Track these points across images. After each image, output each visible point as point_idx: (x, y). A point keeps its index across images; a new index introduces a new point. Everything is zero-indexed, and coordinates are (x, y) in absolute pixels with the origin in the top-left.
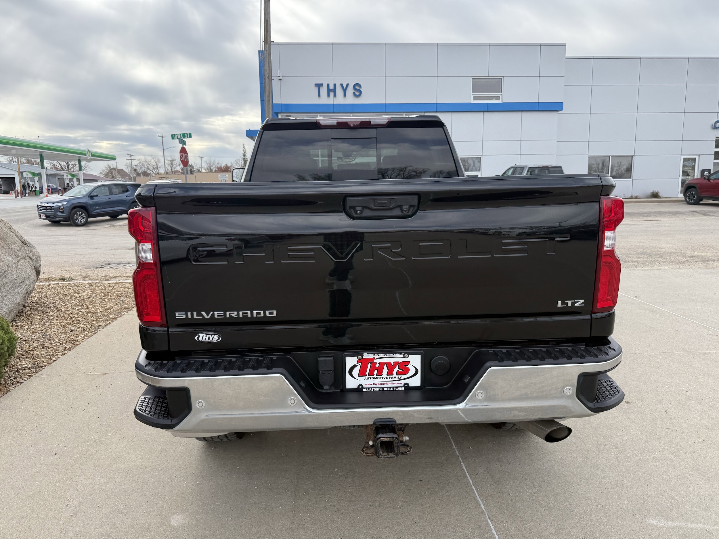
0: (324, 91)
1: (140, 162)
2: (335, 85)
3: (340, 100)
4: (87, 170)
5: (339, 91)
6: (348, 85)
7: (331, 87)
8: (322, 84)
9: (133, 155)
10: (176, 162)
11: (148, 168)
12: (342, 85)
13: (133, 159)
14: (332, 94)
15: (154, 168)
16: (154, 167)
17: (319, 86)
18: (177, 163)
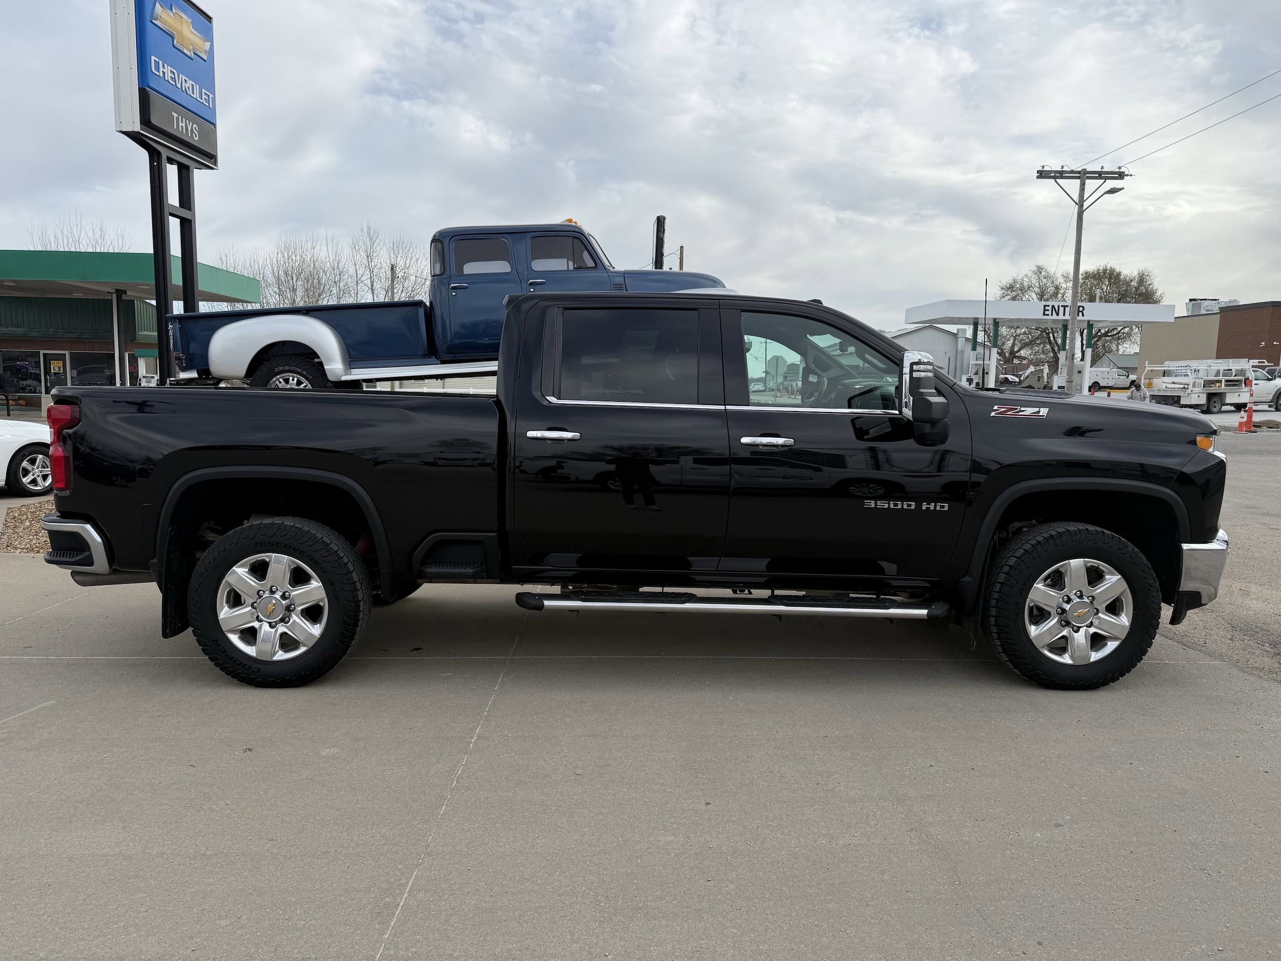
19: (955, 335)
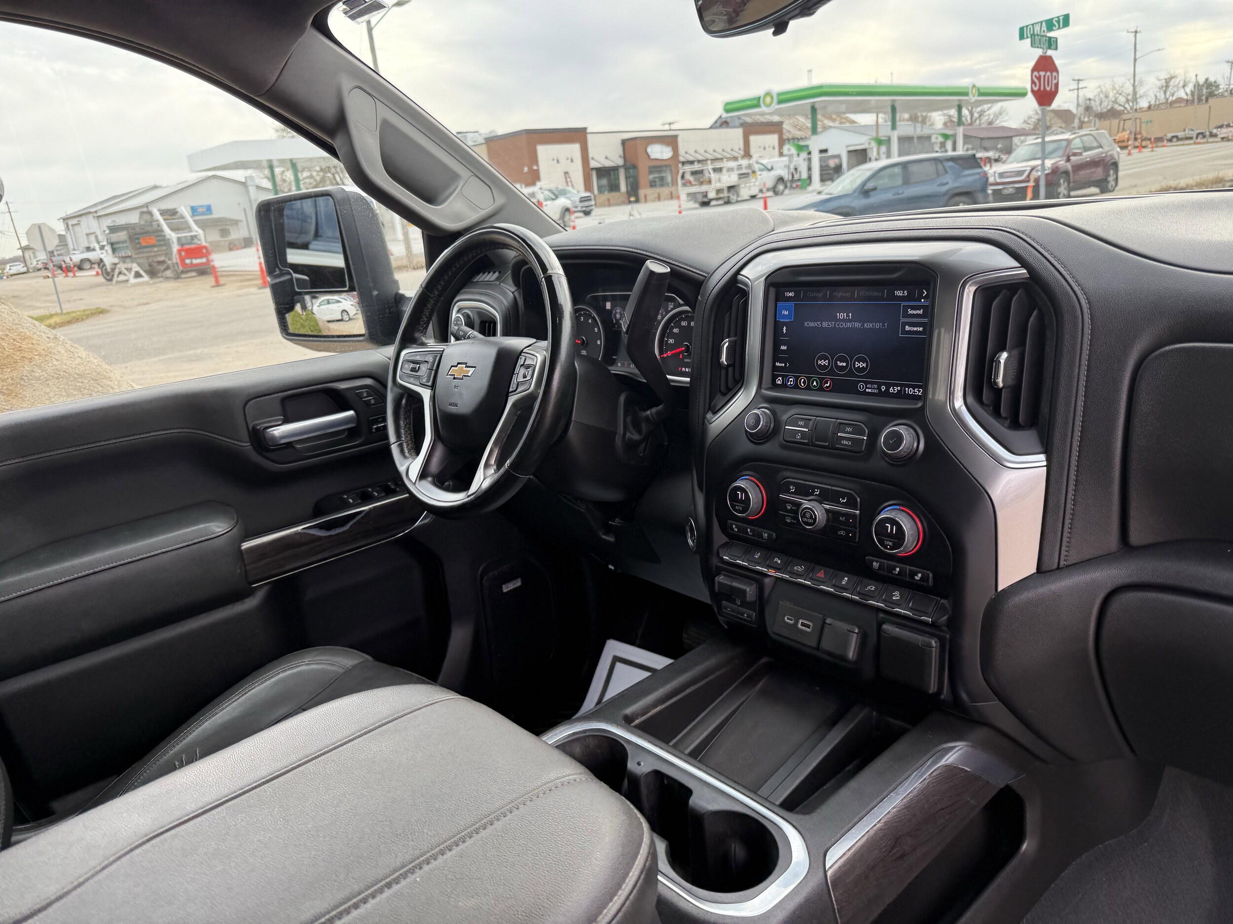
1: (1101, 91)
4: (1003, 119)
9: (1082, 80)
10: (1178, 80)
11: (1115, 102)
13: (1082, 88)
15: (1128, 101)
16: (1130, 97)
18: (1179, 83)
19: (244, 184)
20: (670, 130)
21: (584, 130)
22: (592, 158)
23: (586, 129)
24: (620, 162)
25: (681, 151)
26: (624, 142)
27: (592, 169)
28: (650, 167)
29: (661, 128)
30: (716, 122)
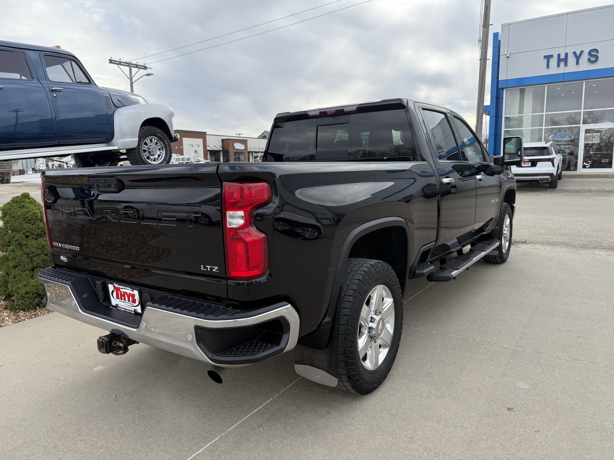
0: (554, 62)
2: (566, 54)
3: (572, 67)
5: (572, 60)
6: (582, 52)
7: (563, 56)
8: (552, 55)
12: (575, 53)
14: (562, 64)
17: (548, 58)
20: (239, 137)
21: (205, 133)
22: (208, 146)
23: (206, 132)
24: (221, 149)
25: (249, 147)
26: (223, 140)
27: (208, 151)
28: (235, 152)
29: (236, 136)
30: (260, 136)
